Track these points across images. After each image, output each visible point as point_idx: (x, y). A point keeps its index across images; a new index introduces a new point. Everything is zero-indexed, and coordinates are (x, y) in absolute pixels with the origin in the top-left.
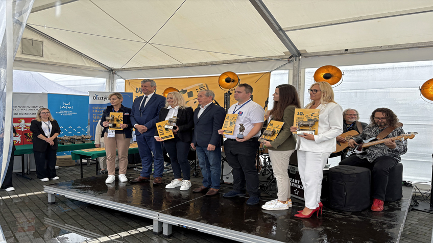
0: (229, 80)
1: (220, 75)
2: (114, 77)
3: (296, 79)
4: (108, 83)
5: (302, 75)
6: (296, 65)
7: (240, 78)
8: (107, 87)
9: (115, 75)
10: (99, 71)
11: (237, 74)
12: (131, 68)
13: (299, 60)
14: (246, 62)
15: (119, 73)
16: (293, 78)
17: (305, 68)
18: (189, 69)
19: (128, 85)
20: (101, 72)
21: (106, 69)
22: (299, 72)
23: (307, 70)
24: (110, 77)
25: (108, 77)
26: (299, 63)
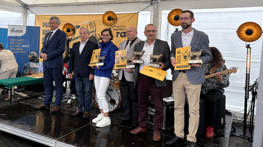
0: (110, 18)
1: (104, 13)
2: (27, 12)
3: (155, 19)
4: (22, 18)
5: (159, 16)
6: (155, 8)
7: (118, 16)
8: (22, 21)
9: (28, 11)
10: (17, 6)
11: (115, 13)
12: (40, 5)
13: (158, 3)
14: (122, 3)
15: (31, 9)
16: (154, 19)
17: (162, 10)
18: (82, 7)
19: (37, 20)
20: (18, 7)
21: (22, 4)
22: (158, 14)
23: (163, 12)
24: (24, 12)
25: (23, 11)
26: (158, 5)
